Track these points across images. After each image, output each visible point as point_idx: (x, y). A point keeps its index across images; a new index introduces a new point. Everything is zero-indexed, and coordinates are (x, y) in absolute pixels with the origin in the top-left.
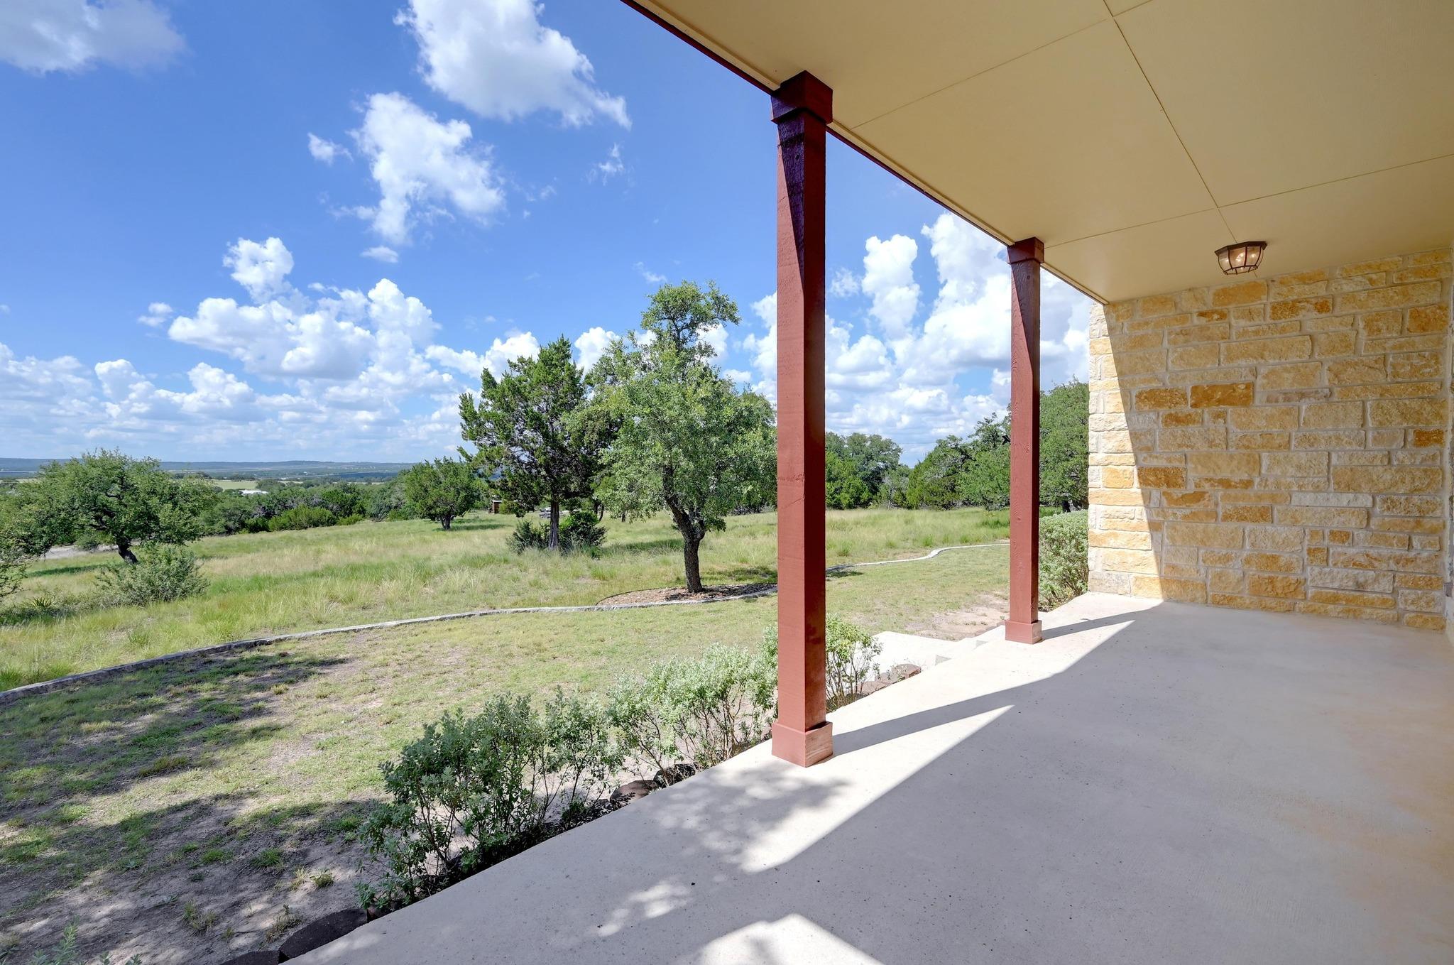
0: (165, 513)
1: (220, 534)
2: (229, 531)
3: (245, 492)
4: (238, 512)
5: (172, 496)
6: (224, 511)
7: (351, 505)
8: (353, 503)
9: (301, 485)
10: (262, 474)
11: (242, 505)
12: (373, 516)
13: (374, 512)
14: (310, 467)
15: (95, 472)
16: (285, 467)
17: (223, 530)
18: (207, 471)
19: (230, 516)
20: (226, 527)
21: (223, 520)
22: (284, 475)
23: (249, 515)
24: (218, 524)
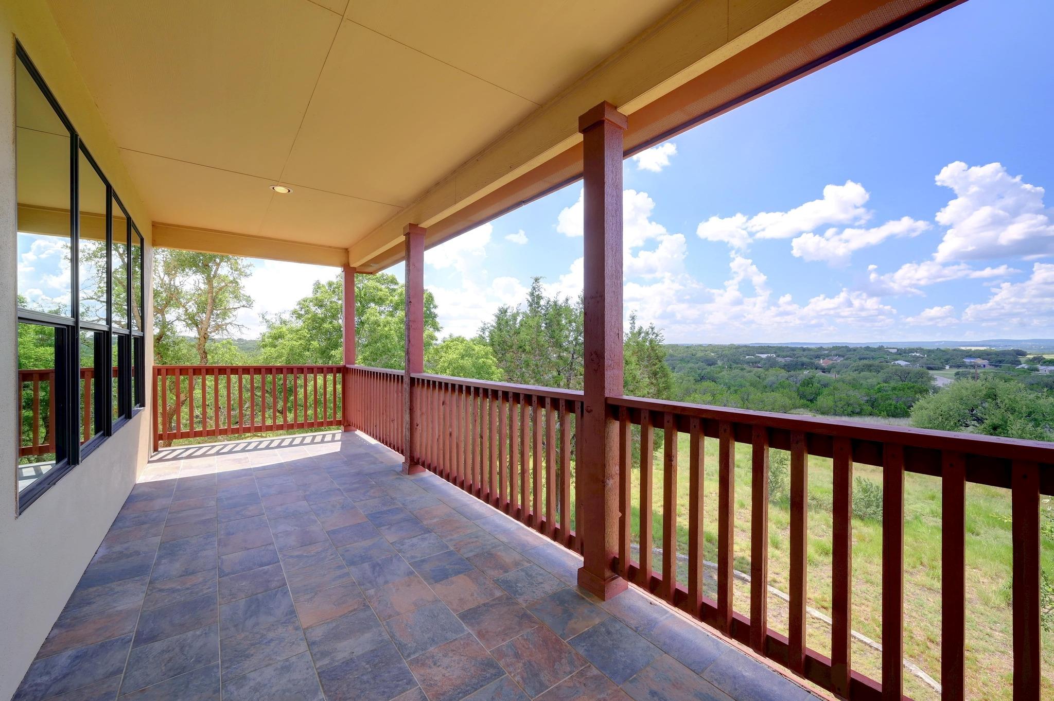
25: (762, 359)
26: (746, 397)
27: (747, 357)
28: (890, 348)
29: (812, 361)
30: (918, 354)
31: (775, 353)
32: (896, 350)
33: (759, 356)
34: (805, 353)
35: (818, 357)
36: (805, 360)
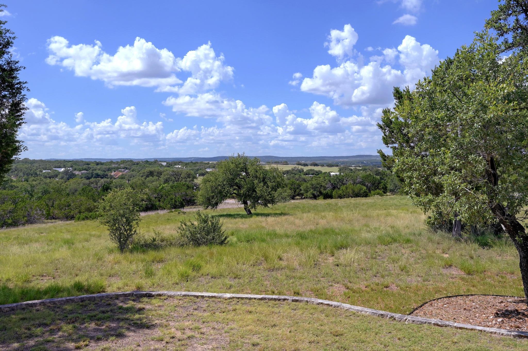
0: (260, 189)
1: (311, 198)
2: (315, 197)
3: (332, 174)
4: (318, 186)
5: (264, 179)
6: (312, 185)
7: (379, 184)
8: (380, 183)
9: (361, 170)
10: (343, 163)
11: (320, 182)
12: (392, 191)
13: (392, 188)
14: (367, 159)
15: (232, 166)
16: (354, 159)
17: (312, 196)
18: (317, 162)
19: (315, 188)
20: (313, 194)
21: (312, 191)
22: (353, 164)
23: (325, 188)
24: (309, 193)
25: (60, 173)
26: (50, 204)
27: (44, 171)
28: (162, 162)
29: (106, 173)
30: (180, 166)
31: (72, 167)
32: (166, 163)
33: (56, 170)
34: (99, 167)
35: (109, 170)
36: (100, 172)
